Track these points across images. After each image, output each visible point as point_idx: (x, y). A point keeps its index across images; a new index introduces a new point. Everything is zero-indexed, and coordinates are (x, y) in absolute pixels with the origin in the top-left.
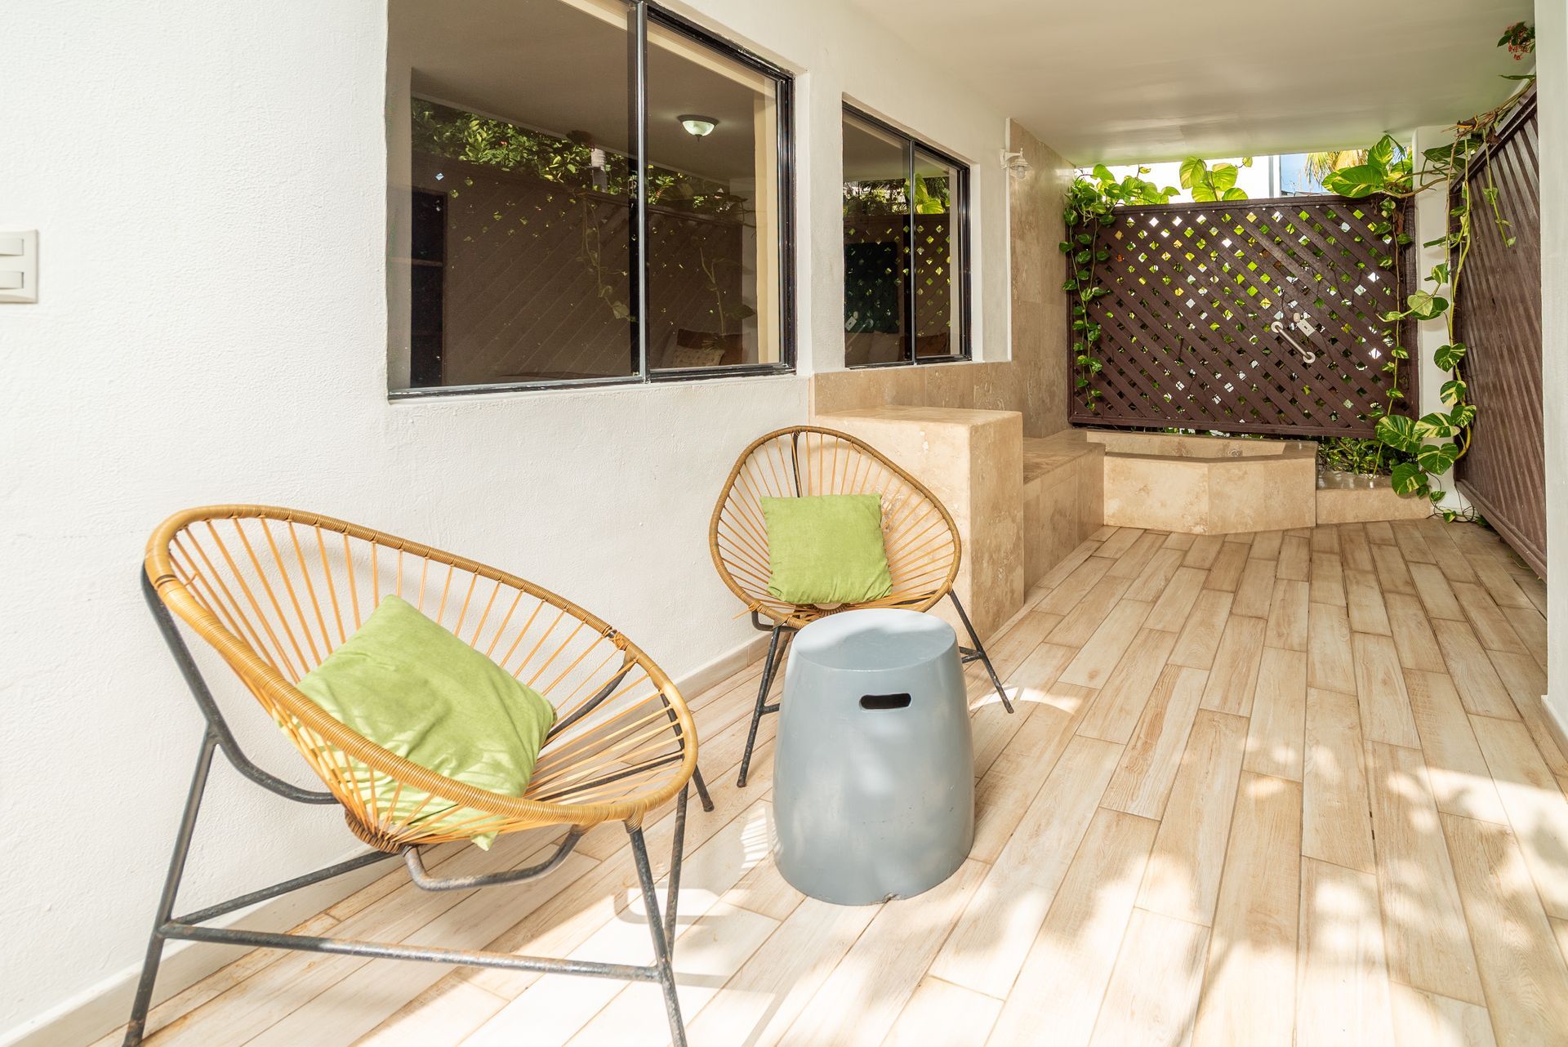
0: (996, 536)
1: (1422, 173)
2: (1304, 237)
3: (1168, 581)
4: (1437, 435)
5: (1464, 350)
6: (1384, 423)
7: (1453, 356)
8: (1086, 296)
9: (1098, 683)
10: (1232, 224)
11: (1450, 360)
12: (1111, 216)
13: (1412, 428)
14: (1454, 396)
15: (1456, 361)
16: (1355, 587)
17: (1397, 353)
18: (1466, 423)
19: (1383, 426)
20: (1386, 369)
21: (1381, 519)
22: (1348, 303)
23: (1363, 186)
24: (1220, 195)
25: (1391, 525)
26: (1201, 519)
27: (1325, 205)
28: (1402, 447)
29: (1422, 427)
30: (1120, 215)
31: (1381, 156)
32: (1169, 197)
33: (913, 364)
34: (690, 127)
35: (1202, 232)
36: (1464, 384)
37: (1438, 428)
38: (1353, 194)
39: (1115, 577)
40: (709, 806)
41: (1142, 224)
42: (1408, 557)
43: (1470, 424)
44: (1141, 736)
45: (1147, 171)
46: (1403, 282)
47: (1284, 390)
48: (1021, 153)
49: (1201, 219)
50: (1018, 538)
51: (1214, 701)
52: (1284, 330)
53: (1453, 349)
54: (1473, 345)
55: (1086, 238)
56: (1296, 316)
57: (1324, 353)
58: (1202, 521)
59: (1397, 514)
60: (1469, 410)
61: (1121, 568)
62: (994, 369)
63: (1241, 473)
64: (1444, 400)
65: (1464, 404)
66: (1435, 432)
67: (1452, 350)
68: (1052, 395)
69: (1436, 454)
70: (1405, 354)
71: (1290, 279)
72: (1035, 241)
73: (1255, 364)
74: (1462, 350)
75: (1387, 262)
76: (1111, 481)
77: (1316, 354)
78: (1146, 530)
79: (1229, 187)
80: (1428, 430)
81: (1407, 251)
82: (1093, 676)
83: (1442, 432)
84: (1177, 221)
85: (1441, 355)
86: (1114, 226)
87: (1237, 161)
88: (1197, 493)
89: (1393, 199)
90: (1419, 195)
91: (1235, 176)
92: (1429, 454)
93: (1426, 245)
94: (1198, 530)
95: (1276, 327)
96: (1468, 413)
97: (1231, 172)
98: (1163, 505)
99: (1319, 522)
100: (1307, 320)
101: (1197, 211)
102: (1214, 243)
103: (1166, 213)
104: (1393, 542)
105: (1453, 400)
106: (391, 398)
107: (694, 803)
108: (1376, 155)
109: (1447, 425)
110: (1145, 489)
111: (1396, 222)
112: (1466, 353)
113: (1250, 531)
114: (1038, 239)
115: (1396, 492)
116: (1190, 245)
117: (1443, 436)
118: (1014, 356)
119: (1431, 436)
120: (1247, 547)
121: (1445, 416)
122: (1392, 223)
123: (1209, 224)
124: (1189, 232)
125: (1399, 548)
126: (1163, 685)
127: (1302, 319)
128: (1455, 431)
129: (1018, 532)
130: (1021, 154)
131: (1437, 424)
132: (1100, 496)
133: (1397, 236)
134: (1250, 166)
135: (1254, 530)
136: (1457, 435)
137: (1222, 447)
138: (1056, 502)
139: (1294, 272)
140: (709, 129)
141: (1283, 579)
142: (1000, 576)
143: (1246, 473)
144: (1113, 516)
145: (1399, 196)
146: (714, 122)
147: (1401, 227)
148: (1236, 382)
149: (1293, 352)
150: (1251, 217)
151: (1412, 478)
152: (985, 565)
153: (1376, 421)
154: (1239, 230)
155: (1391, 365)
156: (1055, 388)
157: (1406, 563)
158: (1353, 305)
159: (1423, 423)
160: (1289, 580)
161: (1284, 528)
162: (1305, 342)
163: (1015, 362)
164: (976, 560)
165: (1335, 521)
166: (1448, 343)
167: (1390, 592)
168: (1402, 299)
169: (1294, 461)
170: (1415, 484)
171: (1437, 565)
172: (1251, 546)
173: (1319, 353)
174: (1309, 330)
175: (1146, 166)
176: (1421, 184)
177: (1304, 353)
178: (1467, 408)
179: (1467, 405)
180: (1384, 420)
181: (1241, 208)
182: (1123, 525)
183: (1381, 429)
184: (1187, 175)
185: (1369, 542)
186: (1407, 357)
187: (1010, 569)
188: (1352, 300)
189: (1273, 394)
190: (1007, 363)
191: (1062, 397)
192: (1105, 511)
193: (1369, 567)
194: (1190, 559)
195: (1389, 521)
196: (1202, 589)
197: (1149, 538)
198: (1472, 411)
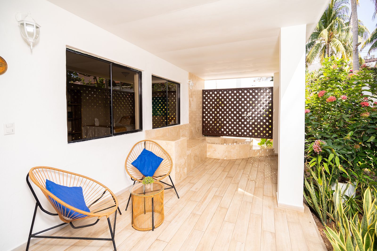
0: (180, 162)
2: (251, 96)
3: (216, 170)
9: (197, 190)
30: (213, 91)
33: (167, 127)
35: (230, 95)
39: (206, 169)
40: (121, 214)
41: (218, 93)
44: (202, 200)
49: (230, 92)
50: (186, 162)
51: (217, 194)
58: (226, 157)
61: (208, 167)
62: (185, 125)
68: (198, 130)
71: (248, 105)
72: (195, 98)
73: (240, 123)
76: (208, 149)
82: (196, 189)
84: (225, 92)
86: (212, 93)
88: (225, 151)
94: (225, 159)
95: (245, 115)
98: (218, 153)
99: (251, 156)
103: (223, 91)
104: (264, 161)
106: (68, 143)
107: (118, 214)
110: (215, 150)
114: (196, 97)
118: (189, 122)
126: (209, 190)
129: (185, 161)
130: (191, 80)
132: (206, 152)
135: (236, 159)
137: (233, 140)
138: (195, 154)
142: (181, 170)
144: (209, 156)
150: (240, 92)
152: (178, 168)
154: (238, 94)
158: (260, 110)
160: (240, 169)
161: (243, 158)
163: (190, 124)
164: (176, 167)
169: (245, 144)
172: (235, 162)
177: (250, 120)
181: (238, 90)
182: (210, 158)
185: (259, 161)
187: (184, 168)
190: (188, 124)
191: (201, 130)
192: (207, 155)
194: (222, 165)
196: (222, 171)
197: (215, 160)
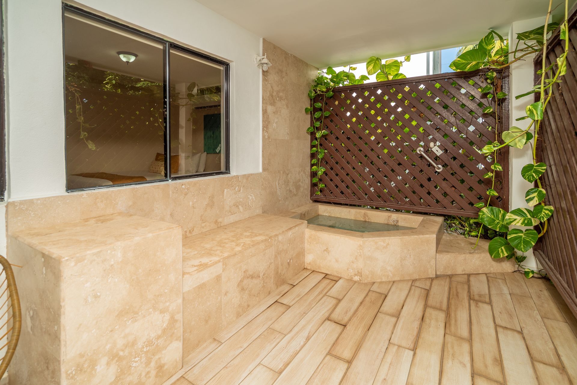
1: (515, 52)
2: (438, 98)
4: (522, 224)
5: (545, 168)
6: (485, 211)
7: (536, 172)
8: (318, 135)
10: (397, 93)
11: (534, 175)
12: (331, 93)
13: (504, 216)
14: (536, 199)
15: (538, 176)
16: (450, 362)
17: (495, 167)
18: (545, 219)
19: (484, 214)
20: (487, 177)
21: (480, 272)
22: (464, 136)
23: (474, 63)
24: (391, 78)
25: (487, 278)
26: (358, 272)
27: (451, 78)
28: (496, 228)
29: (511, 218)
30: (337, 91)
31: (487, 45)
32: (364, 81)
33: (168, 180)
34: (123, 58)
35: (379, 99)
36: (544, 191)
37: (523, 219)
38: (467, 69)
41: (348, 97)
42: (498, 321)
43: (549, 220)
45: (355, 69)
46: (501, 122)
47: (424, 186)
48: (266, 56)
49: (379, 92)
52: (424, 152)
53: (536, 166)
54: (552, 163)
55: (319, 105)
56: (432, 144)
57: (448, 166)
58: (358, 274)
59: (492, 269)
60: (548, 210)
62: (246, 178)
63: (385, 245)
64: (528, 201)
65: (543, 204)
66: (521, 222)
67: (535, 168)
69: (521, 237)
70: (500, 167)
71: (429, 123)
72: (285, 107)
73: (407, 171)
74: (543, 168)
75: (490, 110)
76: (309, 244)
77: (443, 166)
78: (327, 274)
79: (396, 73)
80: (515, 220)
81: (504, 104)
83: (526, 222)
84: (366, 93)
85: (526, 170)
86: (334, 98)
87: (401, 59)
88: (356, 256)
89: (494, 70)
90: (513, 66)
91: (399, 67)
92: (515, 235)
93: (517, 98)
94: (357, 278)
95: (420, 150)
96: (547, 212)
97: (397, 65)
98: (337, 261)
99: (438, 273)
100: (438, 146)
101: (377, 87)
102: (386, 104)
103: (360, 88)
104: (487, 300)
105: (535, 202)
108: (484, 44)
109: (529, 217)
110: (327, 250)
111: (497, 84)
112: (546, 170)
113: (391, 280)
115: (491, 255)
116: (373, 106)
117: (526, 225)
118: (264, 169)
119: (518, 222)
120: (383, 296)
121: (529, 211)
122: (494, 86)
123: (383, 94)
124: (373, 99)
125: (492, 306)
127: (435, 146)
128: (535, 222)
131: (522, 216)
132: (301, 253)
133: (497, 93)
134: (409, 61)
135: (393, 280)
136: (538, 225)
137: (387, 217)
138: (245, 271)
139: (431, 118)
140: (132, 59)
141: (394, 345)
143: (388, 244)
144: (310, 264)
145: (499, 68)
146: (136, 56)
147: (500, 88)
148: (396, 181)
149: (430, 165)
150: (407, 89)
151: (503, 248)
153: (479, 209)
154: (400, 96)
155: (490, 174)
156: (301, 183)
157: (496, 326)
158: (467, 137)
159: (512, 215)
160: (399, 346)
161: (414, 278)
162: (436, 159)
163: (265, 172)
165: (449, 273)
166: (533, 162)
167: (480, 375)
168: (499, 133)
169: (421, 236)
170: (505, 253)
171: (521, 333)
172: (386, 296)
173: (445, 165)
174: (439, 152)
175: (354, 66)
176: (515, 57)
177: (435, 165)
178: (546, 207)
179: (545, 205)
180: (485, 210)
181: (401, 83)
182: (315, 270)
183: (482, 215)
184: (371, 67)
185: (470, 298)
186: (502, 170)
188: (466, 134)
189: (418, 189)
190: (258, 174)
192: (306, 261)
193: (465, 333)
194: (337, 311)
195: (486, 274)
196: (327, 354)
197: (328, 279)
198: (550, 211)
